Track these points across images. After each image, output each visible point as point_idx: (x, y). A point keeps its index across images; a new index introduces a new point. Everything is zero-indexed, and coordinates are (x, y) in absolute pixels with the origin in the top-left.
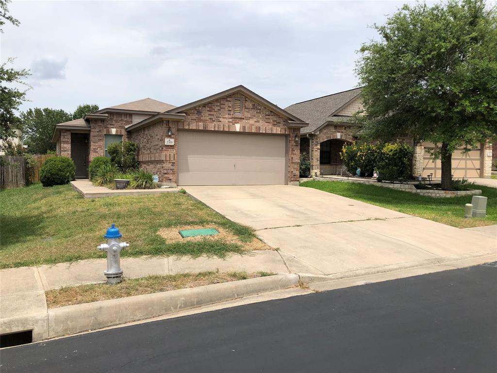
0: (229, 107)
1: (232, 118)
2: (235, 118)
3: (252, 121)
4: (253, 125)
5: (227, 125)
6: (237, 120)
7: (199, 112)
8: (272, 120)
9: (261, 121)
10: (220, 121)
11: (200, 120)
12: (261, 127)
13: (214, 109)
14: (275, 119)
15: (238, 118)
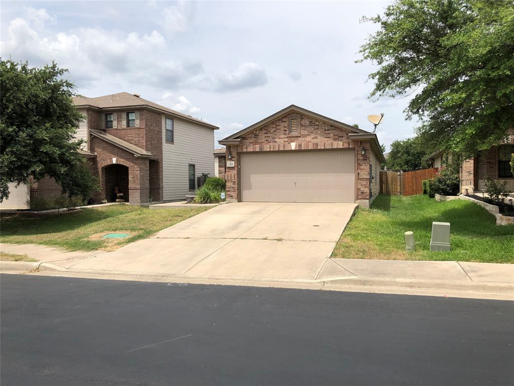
0: (285, 127)
1: (288, 137)
2: (290, 137)
5: (282, 145)
7: (256, 136)
8: (332, 135)
9: (319, 137)
10: (276, 142)
13: (270, 131)
14: (337, 134)
15: (294, 137)
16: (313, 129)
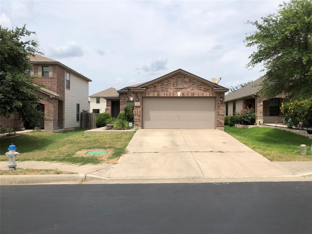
0: (174, 82)
2: (177, 88)
3: (189, 90)
4: (190, 92)
5: (172, 93)
6: (178, 89)
7: (155, 87)
8: (203, 89)
9: (195, 89)
10: (168, 91)
11: (155, 91)
12: (195, 93)
13: (164, 84)
14: (206, 88)
15: (179, 89)
16: (191, 84)
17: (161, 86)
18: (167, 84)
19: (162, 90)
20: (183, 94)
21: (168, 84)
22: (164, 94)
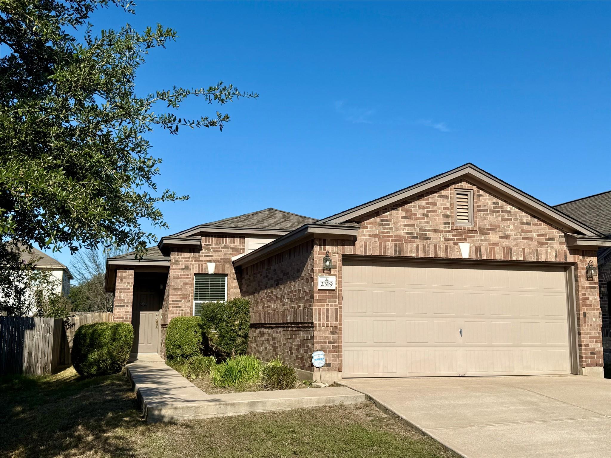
0: (446, 208)
1: (452, 231)
2: (457, 231)
3: (493, 237)
4: (497, 245)
5: (442, 246)
6: (462, 234)
7: (385, 221)
8: (535, 235)
9: (512, 237)
10: (428, 238)
11: (387, 237)
12: (515, 249)
13: (415, 214)
14: (543, 232)
15: (464, 231)
16: (500, 218)
17: (406, 221)
18: (424, 215)
19: (408, 233)
20: (478, 250)
21: (427, 215)
22: (418, 249)
